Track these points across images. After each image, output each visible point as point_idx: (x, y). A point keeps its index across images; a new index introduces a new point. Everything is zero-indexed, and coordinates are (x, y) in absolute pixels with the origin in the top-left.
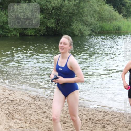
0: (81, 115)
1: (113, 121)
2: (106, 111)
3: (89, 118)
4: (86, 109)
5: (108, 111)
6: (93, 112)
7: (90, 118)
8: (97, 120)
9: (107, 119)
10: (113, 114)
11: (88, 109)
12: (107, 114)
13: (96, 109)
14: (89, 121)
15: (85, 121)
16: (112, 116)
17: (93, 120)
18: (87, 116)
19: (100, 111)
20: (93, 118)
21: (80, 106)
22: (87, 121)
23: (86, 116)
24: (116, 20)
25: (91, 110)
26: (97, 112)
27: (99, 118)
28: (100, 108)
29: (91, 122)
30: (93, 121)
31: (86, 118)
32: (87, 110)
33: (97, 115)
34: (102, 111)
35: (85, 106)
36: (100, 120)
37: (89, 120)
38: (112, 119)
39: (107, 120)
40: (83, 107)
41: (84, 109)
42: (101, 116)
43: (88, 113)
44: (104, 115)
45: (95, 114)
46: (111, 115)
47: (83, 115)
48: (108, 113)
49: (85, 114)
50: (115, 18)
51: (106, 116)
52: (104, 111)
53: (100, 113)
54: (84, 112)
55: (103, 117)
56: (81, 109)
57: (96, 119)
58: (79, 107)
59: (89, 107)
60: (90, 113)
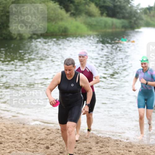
0: (20, 133)
1: (58, 140)
2: (49, 128)
3: (29, 137)
4: (26, 126)
5: (52, 128)
6: (34, 130)
7: (31, 138)
8: (39, 140)
9: (51, 138)
10: (58, 132)
11: (29, 126)
12: (50, 132)
13: (37, 126)
14: (29, 141)
15: (25, 140)
16: (57, 135)
17: (35, 139)
18: (27, 135)
19: (43, 129)
20: (34, 137)
21: (19, 123)
22: (27, 141)
23: (25, 134)
24: (62, 19)
25: (32, 127)
26: (39, 130)
27: (41, 137)
28: (43, 125)
29: (32, 141)
30: (34, 141)
31: (26, 137)
32: (27, 128)
33: (39, 133)
34: (44, 129)
35: (25, 123)
36: (42, 140)
37: (29, 139)
38: (57, 138)
39: (51, 140)
40: (22, 125)
41: (24, 126)
42: (44, 134)
43: (28, 131)
44: (47, 133)
45: (37, 132)
46: (56, 133)
47: (22, 134)
48: (52, 131)
49: (25, 132)
50: (60, 17)
51: (50, 134)
52: (48, 128)
53: (43, 131)
54: (24, 130)
55: (46, 136)
56: (19, 126)
57: (38, 138)
58: (18, 125)
59: (29, 124)
60: (31, 131)
